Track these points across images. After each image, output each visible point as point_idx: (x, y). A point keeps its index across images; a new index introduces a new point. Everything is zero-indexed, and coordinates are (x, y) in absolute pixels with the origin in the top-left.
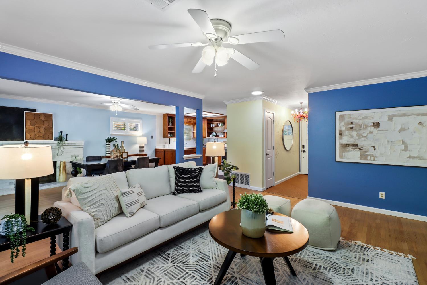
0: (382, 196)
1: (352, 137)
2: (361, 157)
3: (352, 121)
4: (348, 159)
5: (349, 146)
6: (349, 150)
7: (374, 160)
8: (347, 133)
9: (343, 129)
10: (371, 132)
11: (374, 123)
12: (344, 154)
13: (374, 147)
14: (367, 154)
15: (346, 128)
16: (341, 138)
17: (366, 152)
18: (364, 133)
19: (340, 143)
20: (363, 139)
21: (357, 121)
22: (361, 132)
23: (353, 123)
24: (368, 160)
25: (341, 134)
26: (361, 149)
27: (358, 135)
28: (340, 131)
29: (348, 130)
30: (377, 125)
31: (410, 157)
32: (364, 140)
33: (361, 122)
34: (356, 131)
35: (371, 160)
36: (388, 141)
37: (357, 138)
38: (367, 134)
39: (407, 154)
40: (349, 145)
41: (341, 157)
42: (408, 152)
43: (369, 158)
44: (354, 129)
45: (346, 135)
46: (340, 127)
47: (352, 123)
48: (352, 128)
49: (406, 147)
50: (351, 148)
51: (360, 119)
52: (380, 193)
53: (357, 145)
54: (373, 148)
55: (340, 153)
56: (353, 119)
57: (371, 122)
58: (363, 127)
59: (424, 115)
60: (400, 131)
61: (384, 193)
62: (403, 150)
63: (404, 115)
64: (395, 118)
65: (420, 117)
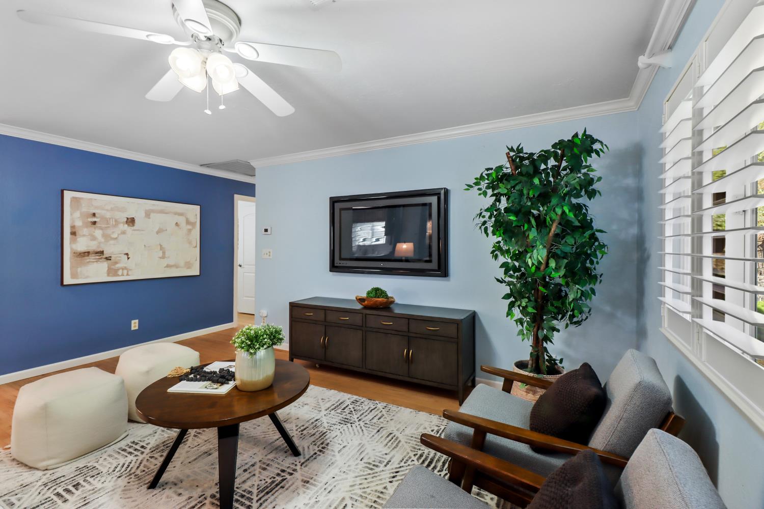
0: (135, 326)
1: (94, 238)
2: (110, 271)
3: (94, 211)
4: (87, 277)
5: (88, 255)
6: (89, 262)
7: (128, 275)
8: (85, 231)
9: (78, 223)
10: (124, 233)
11: (127, 218)
12: (79, 270)
13: (127, 254)
14: (117, 266)
15: (83, 223)
16: (73, 241)
17: (116, 263)
18: (113, 232)
19: (72, 249)
20: (112, 242)
21: (103, 212)
22: (109, 232)
23: (96, 215)
24: (118, 275)
25: (73, 233)
26: (108, 259)
27: (104, 236)
28: (73, 227)
29: (87, 227)
30: (131, 221)
31: (168, 266)
32: (114, 245)
33: (108, 215)
34: (101, 228)
35: (123, 275)
36: (145, 246)
37: (103, 240)
38: (118, 235)
39: (165, 262)
40: (88, 253)
41: (74, 276)
42: (166, 259)
43: (120, 272)
44: (97, 225)
45: (84, 235)
46: (73, 220)
47: (94, 215)
48: (94, 223)
49: (164, 253)
50: (92, 258)
51: (107, 210)
52: (133, 322)
53: (102, 252)
54: (126, 256)
55: (72, 268)
56: (97, 208)
57: (123, 217)
58: (112, 222)
59: (181, 214)
60: (158, 233)
61: (137, 321)
62: (160, 258)
63: (162, 212)
64: (152, 215)
65: (177, 216)
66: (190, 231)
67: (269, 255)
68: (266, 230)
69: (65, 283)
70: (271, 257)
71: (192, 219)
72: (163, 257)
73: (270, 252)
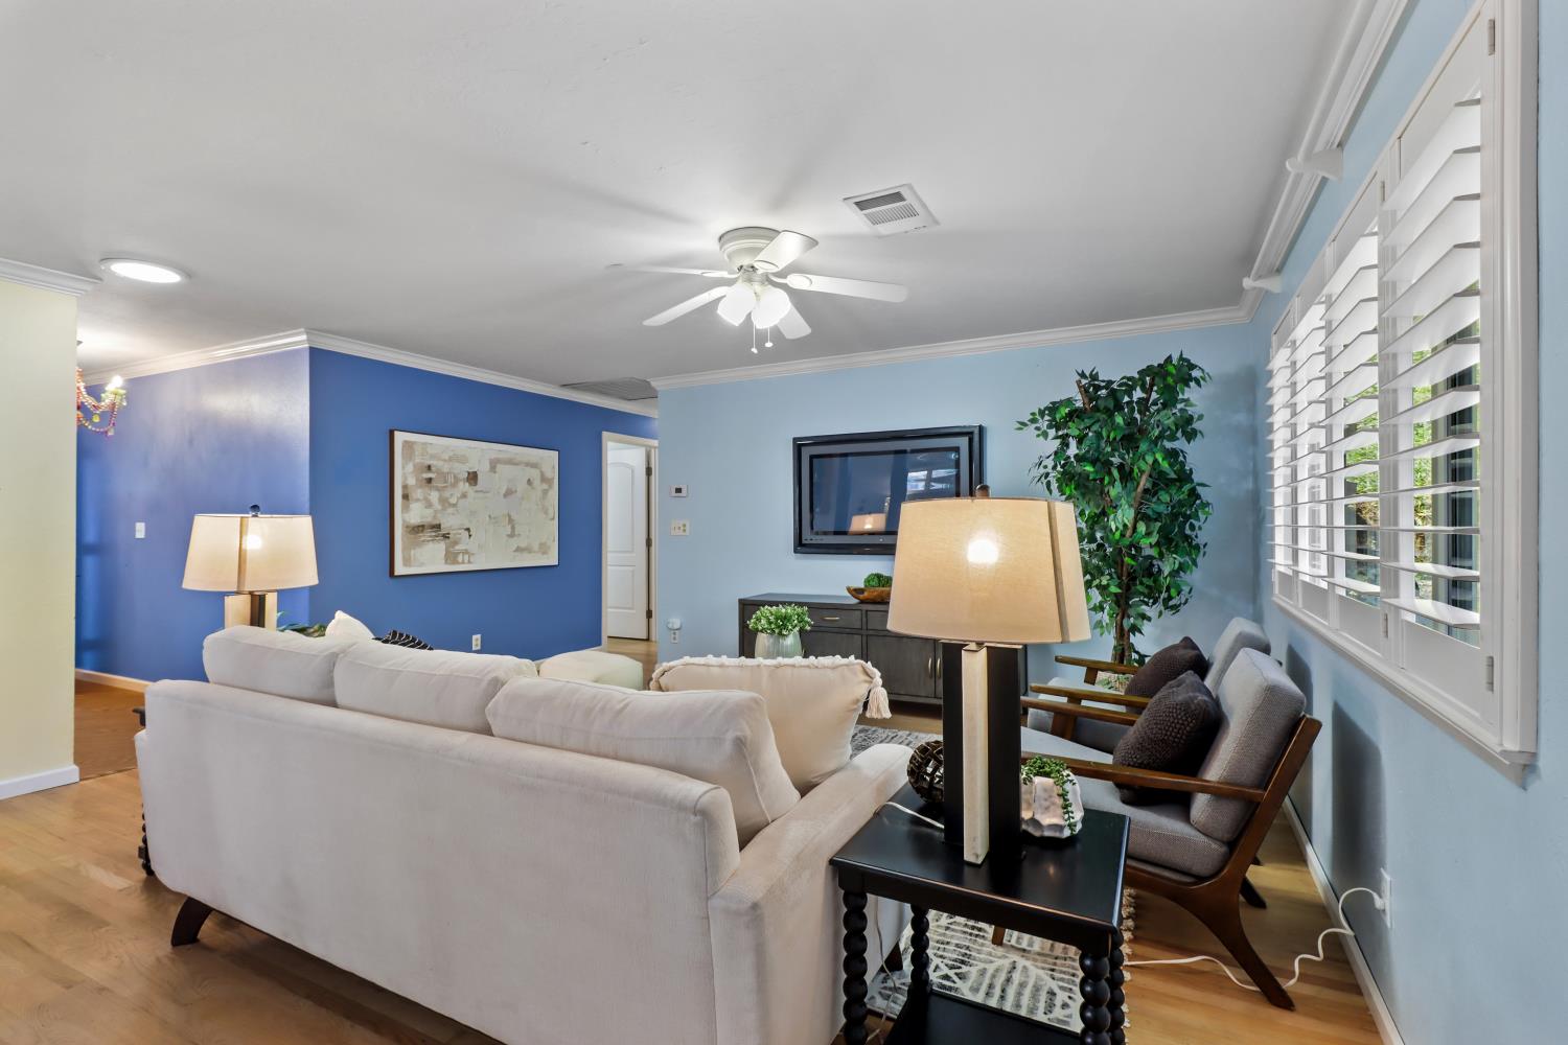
0: (477, 645)
1: (429, 505)
2: (451, 557)
3: (431, 462)
4: (422, 565)
5: (422, 531)
6: (423, 541)
7: (469, 562)
8: (418, 493)
9: (411, 481)
10: (464, 496)
11: (469, 473)
12: (412, 552)
13: (468, 530)
14: (457, 547)
15: (417, 480)
16: (406, 508)
17: (456, 543)
18: (452, 495)
19: (404, 521)
20: (450, 510)
21: (440, 463)
22: (447, 494)
23: (433, 469)
24: (458, 563)
25: (406, 497)
26: (446, 536)
27: (443, 501)
28: (405, 487)
29: (421, 487)
30: (473, 478)
31: (518, 549)
32: (453, 514)
33: (445, 468)
34: (438, 489)
35: (463, 563)
36: (490, 517)
37: (439, 507)
38: (458, 499)
39: (515, 543)
40: (423, 526)
41: (407, 562)
42: (515, 538)
43: (460, 558)
44: (434, 483)
45: (418, 500)
46: (405, 477)
47: (429, 467)
48: (429, 480)
49: (513, 528)
50: (427, 535)
51: (445, 460)
52: (474, 637)
53: (438, 527)
54: (467, 533)
55: (404, 549)
56: (433, 457)
57: (462, 470)
58: (451, 479)
59: (534, 466)
60: (505, 496)
61: (479, 636)
62: (508, 536)
63: (510, 462)
64: (499, 467)
65: (528, 469)
66: (545, 492)
67: (684, 530)
68: (679, 490)
69: (396, 574)
70: (687, 533)
71: (549, 475)
72: (512, 535)
73: (684, 526)
